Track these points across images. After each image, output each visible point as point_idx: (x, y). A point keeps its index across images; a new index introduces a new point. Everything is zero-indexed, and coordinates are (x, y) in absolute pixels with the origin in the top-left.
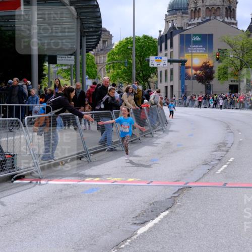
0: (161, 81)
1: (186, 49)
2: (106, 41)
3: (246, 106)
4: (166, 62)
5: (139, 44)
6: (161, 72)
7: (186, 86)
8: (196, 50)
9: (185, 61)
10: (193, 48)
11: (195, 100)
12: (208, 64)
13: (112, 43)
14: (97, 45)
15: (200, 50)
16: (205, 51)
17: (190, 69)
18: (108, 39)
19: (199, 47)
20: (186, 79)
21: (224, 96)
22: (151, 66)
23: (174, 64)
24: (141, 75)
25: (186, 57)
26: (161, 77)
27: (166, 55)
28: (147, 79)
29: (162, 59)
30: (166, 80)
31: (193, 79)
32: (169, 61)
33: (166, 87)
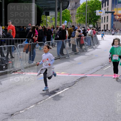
0: (102, 22)
1: (115, 6)
2: (77, 3)
4: (104, 13)
5: (93, 4)
6: (102, 18)
7: (114, 25)
9: (114, 12)
10: (119, 5)
11: (117, 32)
13: (80, 4)
14: (68, 6)
17: (116, 16)
18: (78, 2)
20: (114, 21)
22: (97, 15)
23: (109, 14)
24: (93, 19)
25: (115, 10)
26: (102, 20)
27: (105, 9)
28: (96, 21)
29: (102, 12)
30: (104, 22)
31: (118, 21)
32: (106, 12)
33: (105, 25)
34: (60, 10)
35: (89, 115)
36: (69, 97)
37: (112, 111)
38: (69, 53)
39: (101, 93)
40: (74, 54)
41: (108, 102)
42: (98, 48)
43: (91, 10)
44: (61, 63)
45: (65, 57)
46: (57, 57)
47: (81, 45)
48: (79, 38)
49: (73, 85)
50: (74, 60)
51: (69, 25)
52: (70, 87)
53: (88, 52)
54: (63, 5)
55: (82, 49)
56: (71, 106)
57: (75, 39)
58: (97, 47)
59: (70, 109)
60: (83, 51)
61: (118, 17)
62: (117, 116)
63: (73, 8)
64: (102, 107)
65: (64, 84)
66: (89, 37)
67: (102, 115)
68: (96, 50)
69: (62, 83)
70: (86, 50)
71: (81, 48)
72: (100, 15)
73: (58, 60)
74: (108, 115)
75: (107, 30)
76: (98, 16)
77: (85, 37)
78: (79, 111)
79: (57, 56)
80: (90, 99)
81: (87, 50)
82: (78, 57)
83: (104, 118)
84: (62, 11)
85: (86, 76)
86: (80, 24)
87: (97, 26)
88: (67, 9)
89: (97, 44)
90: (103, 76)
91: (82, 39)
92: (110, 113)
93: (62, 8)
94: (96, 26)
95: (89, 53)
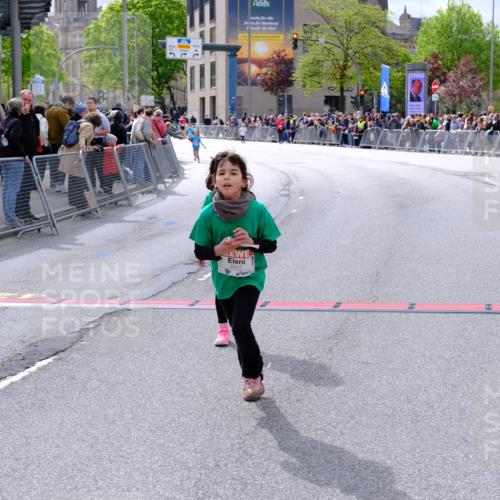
0: (192, 87)
1: (242, 23)
2: (84, 2)
3: (350, 138)
4: (200, 50)
5: (150, 10)
6: (192, 68)
7: (240, 98)
8: (261, 26)
9: (237, 48)
10: (255, 21)
11: (254, 127)
12: (283, 54)
13: (98, 6)
14: (46, 15)
15: (268, 26)
16: (279, 29)
17: (247, 64)
19: (266, 21)
20: (239, 84)
21: (310, 119)
22: (169, 56)
23: (218, 53)
25: (241, 39)
26: (192, 78)
27: (202, 35)
28: (167, 82)
29: (192, 44)
30: (202, 85)
31: (254, 83)
32: (205, 47)
33: (203, 100)
34: (12, 31)
35: (137, 466)
36: (56, 397)
37: (229, 445)
38: (53, 212)
39: (187, 373)
40: (78, 215)
41: (213, 410)
42: (175, 194)
43: (143, 34)
44: (22, 254)
45: (39, 230)
46: (4, 229)
47: (108, 180)
48: (97, 151)
49: (73, 344)
50: (79, 242)
51: (54, 96)
52: (61, 355)
53: (139, 207)
54: (25, 8)
55: (112, 197)
56: (63, 434)
57: (77, 154)
58: (175, 189)
59: (58, 446)
60: (117, 204)
61: (254, 69)
62: (250, 462)
63: (69, 22)
64: (192, 429)
65: (34, 341)
66: (139, 147)
67: (191, 465)
68: (170, 199)
69: (25, 340)
70: (127, 199)
71: (106, 191)
72: (184, 57)
73: (10, 240)
74: (214, 460)
75: (215, 118)
76: (174, 60)
77: (122, 145)
78: (98, 451)
79: (4, 226)
80: (143, 401)
81: (132, 199)
82: (95, 227)
83: (199, 476)
84: (22, 32)
85: (126, 306)
86: (100, 92)
87: (174, 103)
88: (44, 27)
89: (171, 177)
90: (196, 307)
91: (111, 154)
92: (221, 455)
93: (21, 19)
94: (168, 101)
95: (139, 212)
